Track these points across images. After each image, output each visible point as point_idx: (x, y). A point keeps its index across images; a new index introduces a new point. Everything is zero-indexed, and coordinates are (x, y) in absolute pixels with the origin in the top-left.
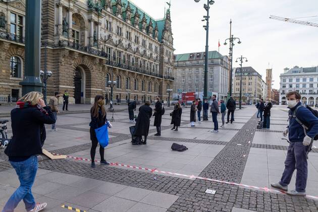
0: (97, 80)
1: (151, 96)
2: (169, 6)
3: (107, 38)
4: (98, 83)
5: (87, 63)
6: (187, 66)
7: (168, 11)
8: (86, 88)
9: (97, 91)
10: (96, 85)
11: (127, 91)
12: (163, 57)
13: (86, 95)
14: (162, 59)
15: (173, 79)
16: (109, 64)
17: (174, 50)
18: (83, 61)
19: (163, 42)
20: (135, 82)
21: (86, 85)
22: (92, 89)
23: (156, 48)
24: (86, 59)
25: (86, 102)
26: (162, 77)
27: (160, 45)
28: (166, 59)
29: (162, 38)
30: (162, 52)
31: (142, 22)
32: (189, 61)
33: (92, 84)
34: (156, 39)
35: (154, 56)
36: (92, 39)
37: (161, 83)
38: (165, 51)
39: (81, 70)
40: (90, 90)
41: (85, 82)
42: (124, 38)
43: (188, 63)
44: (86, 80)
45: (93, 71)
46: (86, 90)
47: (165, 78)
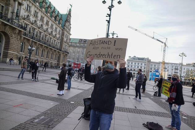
0: (14, 45)
1: (52, 63)
2: (71, 7)
3: (26, 17)
4: (15, 48)
5: (8, 31)
6: (77, 46)
7: (70, 9)
8: (4, 50)
9: (13, 53)
10: (13, 49)
11: (36, 57)
12: (63, 38)
13: (3, 55)
14: (62, 39)
15: (68, 53)
16: (25, 35)
17: (70, 34)
18: (5, 29)
19: (64, 28)
20: (43, 52)
21: (4, 48)
22: (9, 51)
23: (60, 31)
24: (7, 28)
25: (2, 61)
26: (61, 51)
27: (62, 30)
28: (65, 39)
29: (64, 26)
30: (63, 34)
31: (52, 12)
32: (78, 43)
33: (10, 48)
34: (61, 25)
35: (58, 36)
36: (15, 14)
37: (60, 55)
38: (65, 34)
39: (2, 36)
40: (8, 52)
41: (3, 45)
42: (39, 20)
43: (78, 44)
44: (5, 44)
45: (12, 38)
46: (4, 52)
47: (63, 52)
